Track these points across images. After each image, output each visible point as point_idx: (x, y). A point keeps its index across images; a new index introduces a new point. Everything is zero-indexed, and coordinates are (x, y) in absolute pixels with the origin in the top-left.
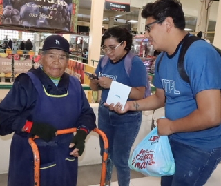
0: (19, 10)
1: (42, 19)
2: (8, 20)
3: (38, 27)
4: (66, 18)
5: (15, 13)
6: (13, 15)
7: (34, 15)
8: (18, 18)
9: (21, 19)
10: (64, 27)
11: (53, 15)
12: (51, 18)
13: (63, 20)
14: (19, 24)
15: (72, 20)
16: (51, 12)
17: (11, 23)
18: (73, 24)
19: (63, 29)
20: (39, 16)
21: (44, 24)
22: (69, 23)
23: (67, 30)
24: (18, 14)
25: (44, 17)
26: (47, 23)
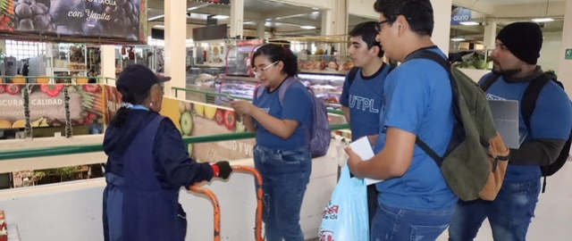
0: (48, 5)
1: (91, 21)
2: (27, 25)
3: (86, 34)
4: (131, 18)
5: (41, 11)
6: (35, 13)
7: (77, 14)
8: (46, 20)
9: (52, 21)
10: (129, 34)
11: (110, 13)
12: (108, 18)
13: (127, 21)
14: (50, 30)
15: (141, 20)
16: (108, 8)
17: (32, 28)
18: (142, 28)
19: (129, 37)
20: (86, 16)
21: (96, 29)
22: (137, 25)
23: (135, 38)
24: (46, 13)
25: (94, 16)
26: (101, 27)
